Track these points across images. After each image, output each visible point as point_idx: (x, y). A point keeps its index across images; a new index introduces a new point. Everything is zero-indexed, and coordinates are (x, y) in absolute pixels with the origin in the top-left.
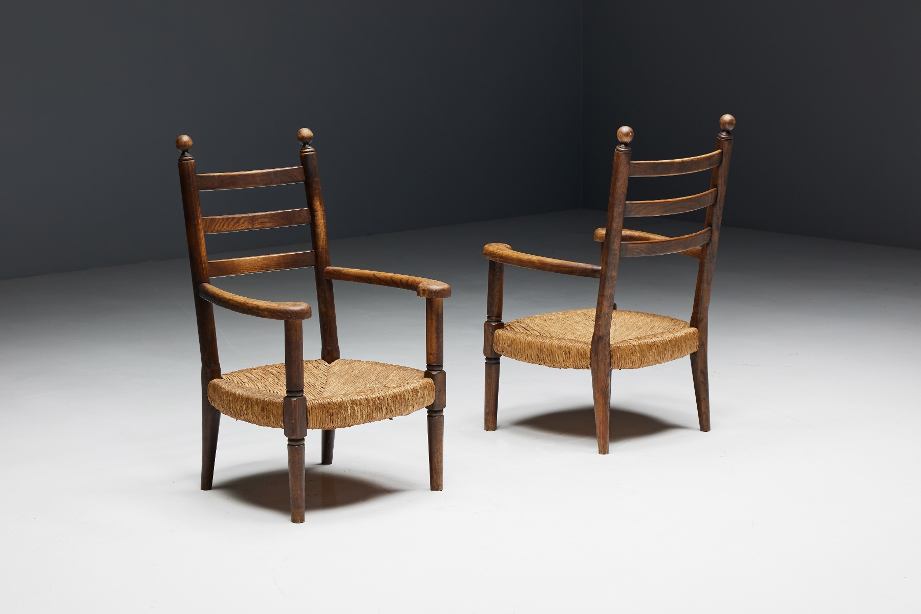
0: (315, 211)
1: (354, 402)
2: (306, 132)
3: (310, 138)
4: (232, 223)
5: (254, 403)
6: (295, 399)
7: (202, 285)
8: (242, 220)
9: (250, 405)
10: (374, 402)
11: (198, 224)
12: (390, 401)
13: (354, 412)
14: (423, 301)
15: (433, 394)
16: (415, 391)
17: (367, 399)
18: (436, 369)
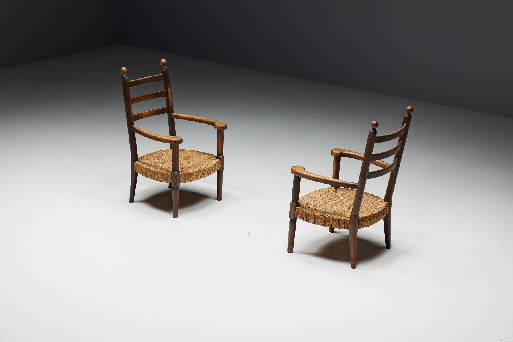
0: (168, 92)
1: (196, 172)
2: (163, 60)
3: (166, 63)
4: (139, 99)
5: (158, 173)
6: (176, 173)
7: (132, 126)
8: (142, 98)
9: (157, 174)
10: (203, 171)
11: (130, 102)
12: (208, 171)
13: (196, 176)
14: (216, 130)
15: (220, 165)
16: (215, 165)
17: (201, 171)
18: (221, 156)
